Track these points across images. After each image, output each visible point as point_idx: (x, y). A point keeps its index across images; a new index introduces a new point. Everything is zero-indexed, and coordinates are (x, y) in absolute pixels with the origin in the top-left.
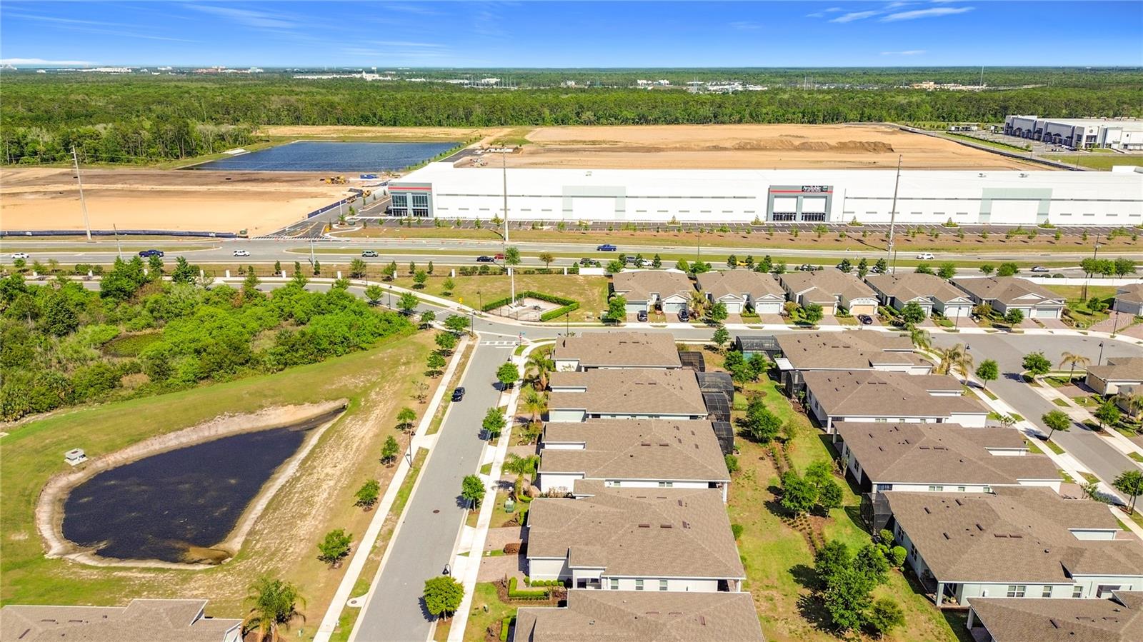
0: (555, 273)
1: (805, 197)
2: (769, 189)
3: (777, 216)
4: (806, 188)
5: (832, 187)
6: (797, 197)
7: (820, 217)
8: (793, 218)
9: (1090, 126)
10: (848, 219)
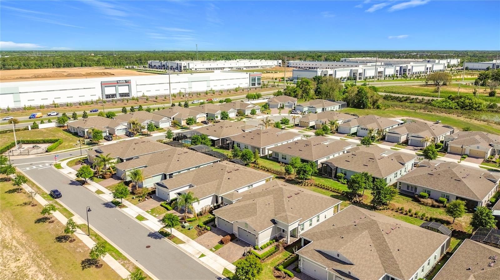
0: (22, 130)
1: (119, 86)
2: (101, 83)
3: (108, 96)
4: (119, 82)
5: (130, 80)
6: (115, 86)
7: (127, 95)
8: (115, 96)
9: (184, 63)
10: (140, 95)
